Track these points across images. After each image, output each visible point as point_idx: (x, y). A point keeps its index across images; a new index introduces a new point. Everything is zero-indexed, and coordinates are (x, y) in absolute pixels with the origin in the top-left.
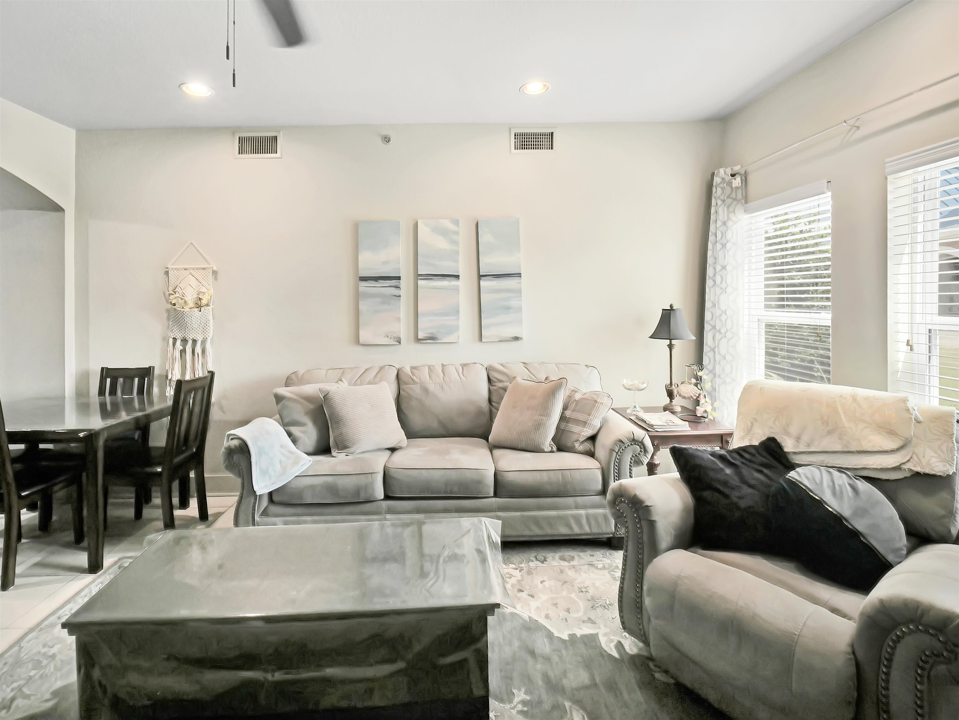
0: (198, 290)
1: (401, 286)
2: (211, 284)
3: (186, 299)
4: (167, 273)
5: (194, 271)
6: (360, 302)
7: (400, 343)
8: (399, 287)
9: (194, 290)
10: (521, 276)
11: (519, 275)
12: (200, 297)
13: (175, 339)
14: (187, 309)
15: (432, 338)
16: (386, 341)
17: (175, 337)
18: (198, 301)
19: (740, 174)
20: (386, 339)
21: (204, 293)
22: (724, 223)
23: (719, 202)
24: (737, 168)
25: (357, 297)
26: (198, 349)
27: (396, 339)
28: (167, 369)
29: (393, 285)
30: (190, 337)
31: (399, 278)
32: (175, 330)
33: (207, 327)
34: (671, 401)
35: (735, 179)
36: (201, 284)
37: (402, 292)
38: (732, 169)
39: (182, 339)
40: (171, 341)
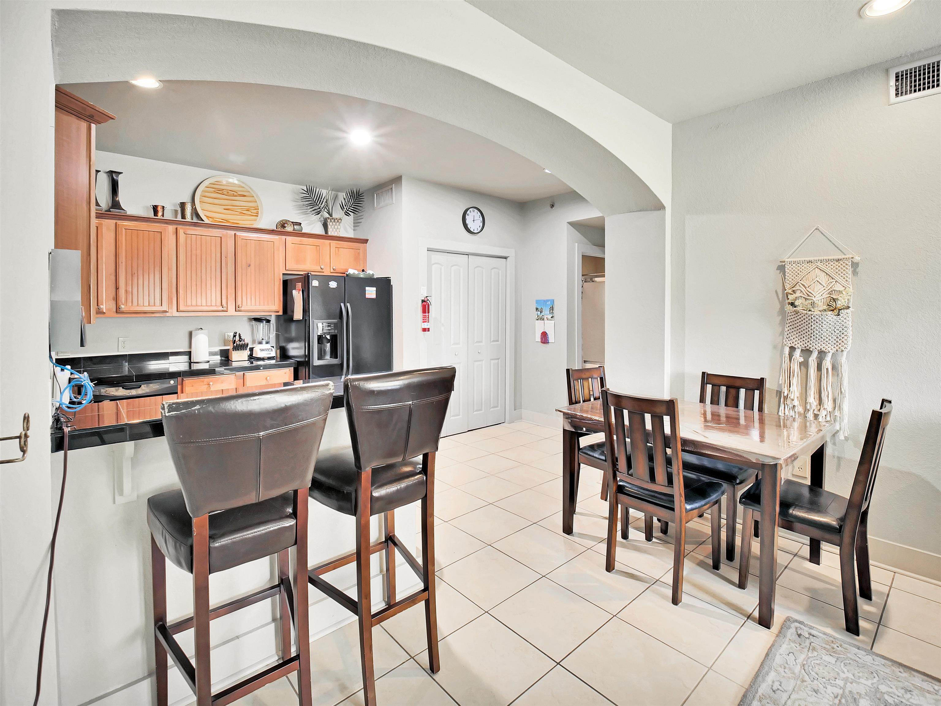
0: (829, 287)
2: (850, 280)
3: (814, 299)
4: (782, 268)
5: (822, 263)
9: (824, 288)
12: (834, 297)
13: (792, 349)
14: (816, 312)
17: (794, 345)
18: (830, 302)
21: (841, 292)
26: (827, 363)
28: (780, 383)
30: (816, 348)
32: (794, 337)
33: (843, 336)
36: (833, 280)
39: (804, 349)
40: (787, 350)
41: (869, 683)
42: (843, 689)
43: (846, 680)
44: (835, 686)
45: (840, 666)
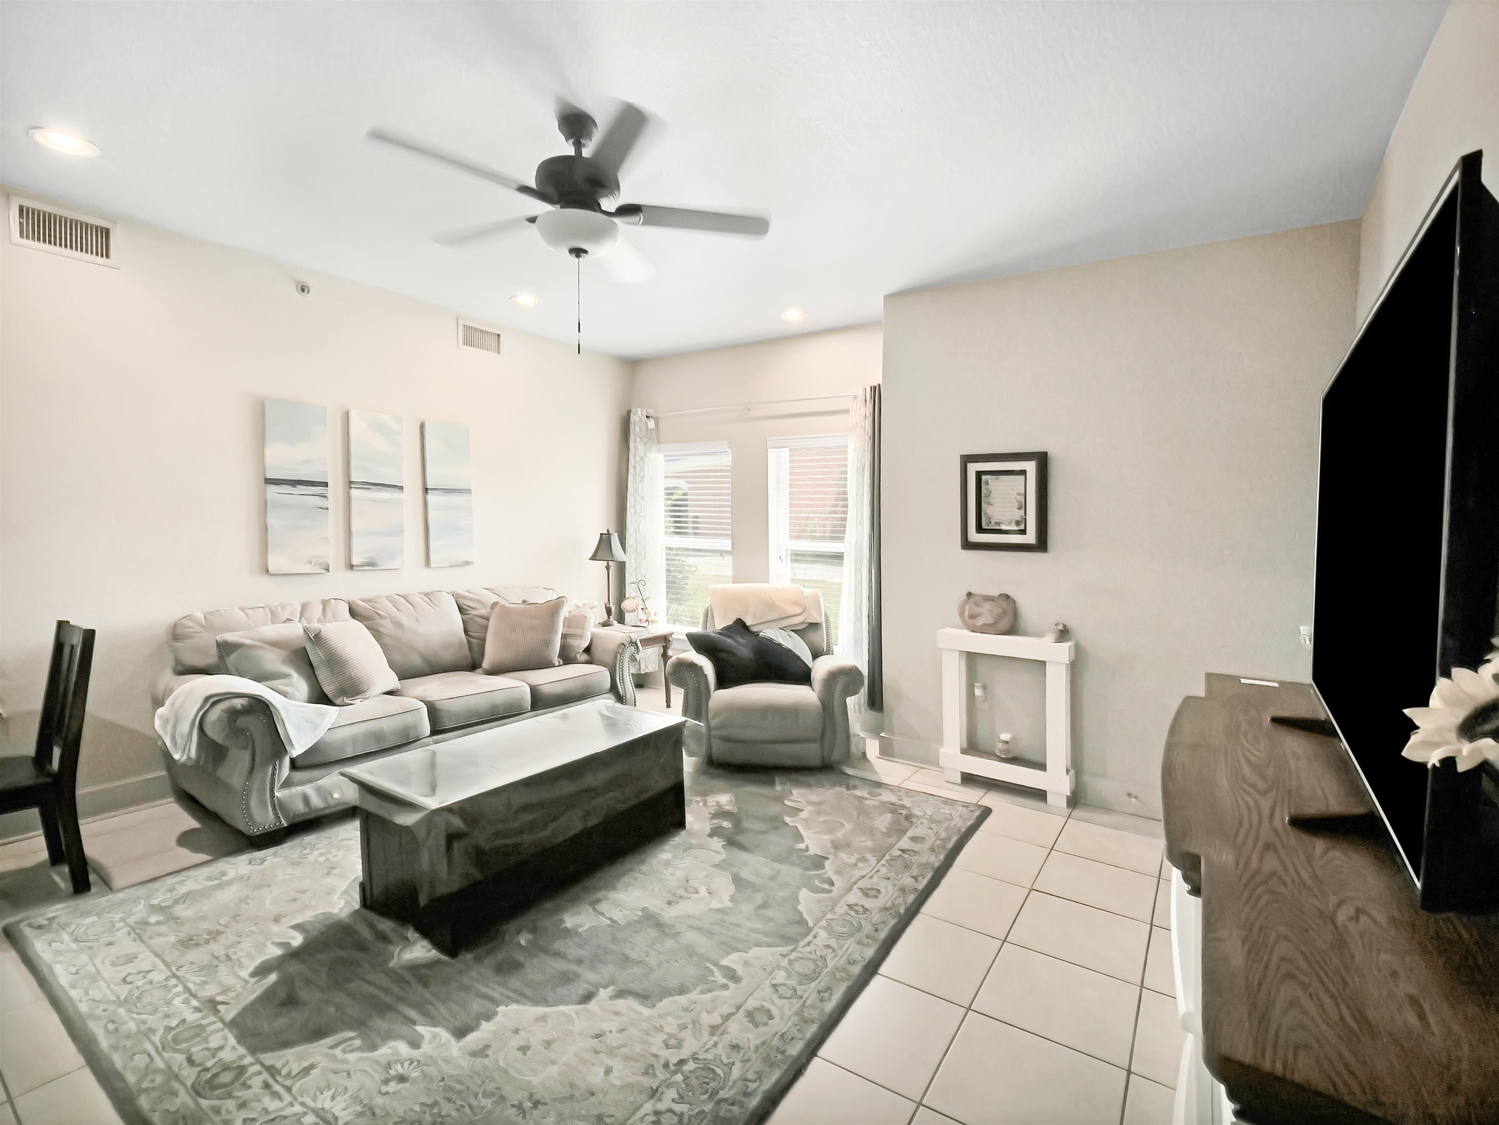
1: (328, 496)
6: (269, 515)
7: (328, 571)
8: (325, 496)
10: (471, 493)
11: (469, 491)
15: (371, 564)
16: (308, 569)
19: (654, 418)
20: (309, 566)
22: (642, 459)
23: (638, 440)
24: (651, 412)
25: (264, 506)
27: (323, 566)
29: (317, 492)
31: (326, 484)
34: (609, 618)
35: (650, 421)
37: (329, 504)
38: (647, 412)
41: (141, 907)
42: (127, 925)
43: (122, 920)
44: (119, 929)
45: (106, 916)
